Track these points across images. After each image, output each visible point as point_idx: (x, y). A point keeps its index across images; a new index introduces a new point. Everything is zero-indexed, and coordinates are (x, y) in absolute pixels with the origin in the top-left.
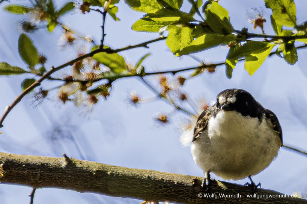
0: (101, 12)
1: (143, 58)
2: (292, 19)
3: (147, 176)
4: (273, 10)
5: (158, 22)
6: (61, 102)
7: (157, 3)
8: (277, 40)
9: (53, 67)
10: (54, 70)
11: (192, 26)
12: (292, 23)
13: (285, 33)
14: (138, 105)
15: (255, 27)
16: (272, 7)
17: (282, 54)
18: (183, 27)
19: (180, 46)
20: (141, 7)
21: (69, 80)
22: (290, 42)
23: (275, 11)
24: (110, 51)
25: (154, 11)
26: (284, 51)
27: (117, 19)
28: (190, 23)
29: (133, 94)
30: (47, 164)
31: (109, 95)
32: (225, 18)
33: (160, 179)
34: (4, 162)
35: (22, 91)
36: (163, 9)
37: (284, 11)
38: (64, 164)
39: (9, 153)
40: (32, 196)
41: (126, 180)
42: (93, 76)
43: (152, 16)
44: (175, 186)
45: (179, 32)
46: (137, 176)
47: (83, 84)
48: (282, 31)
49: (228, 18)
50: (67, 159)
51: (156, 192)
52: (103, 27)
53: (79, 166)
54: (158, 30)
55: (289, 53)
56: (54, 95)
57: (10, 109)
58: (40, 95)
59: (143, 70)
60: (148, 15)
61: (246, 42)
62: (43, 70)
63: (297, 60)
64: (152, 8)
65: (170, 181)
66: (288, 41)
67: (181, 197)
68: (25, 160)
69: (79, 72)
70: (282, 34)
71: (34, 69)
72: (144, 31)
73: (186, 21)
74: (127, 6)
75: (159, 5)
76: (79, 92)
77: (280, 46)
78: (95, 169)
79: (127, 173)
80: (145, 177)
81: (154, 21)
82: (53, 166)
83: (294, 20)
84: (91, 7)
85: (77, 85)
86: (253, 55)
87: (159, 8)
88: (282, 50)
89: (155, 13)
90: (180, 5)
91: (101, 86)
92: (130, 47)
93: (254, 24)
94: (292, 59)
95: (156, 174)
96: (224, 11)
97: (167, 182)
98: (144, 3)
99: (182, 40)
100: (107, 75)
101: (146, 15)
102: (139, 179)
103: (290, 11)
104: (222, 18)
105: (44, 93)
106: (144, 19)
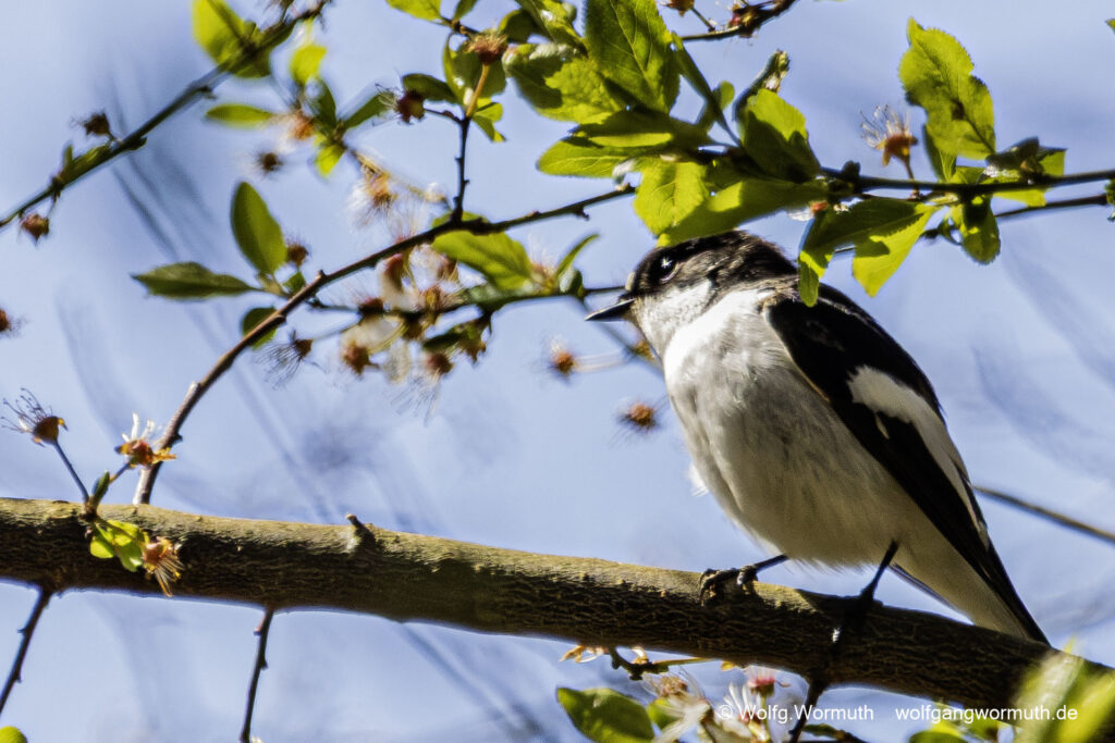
0: (456, 119)
1: (577, 249)
2: (983, 137)
3: (582, 575)
4: (927, 112)
5: (608, 150)
6: (348, 374)
7: (607, 96)
8: (943, 195)
9: (322, 272)
10: (325, 279)
11: (704, 159)
12: (981, 146)
13: (965, 175)
14: (572, 378)
15: (887, 159)
16: (924, 103)
17: (956, 236)
18: (681, 160)
19: (673, 217)
20: (564, 106)
21: (371, 311)
22: (977, 201)
23: (933, 114)
24: (480, 227)
25: (600, 118)
26: (963, 228)
27: (497, 136)
28: (700, 149)
29: (557, 349)
30: (305, 543)
31: (484, 349)
32: (797, 136)
33: (619, 582)
34: (182, 539)
35: (239, 339)
36: (623, 113)
37: (959, 112)
38: (351, 542)
39: (197, 514)
40: (263, 632)
41: (525, 587)
42: (438, 298)
43: (593, 130)
44: (659, 602)
45: (669, 176)
46: (553, 576)
47: (412, 322)
48: (954, 171)
49: (803, 133)
50: (360, 529)
51: (607, 621)
52: (461, 161)
53: (392, 548)
54: (609, 172)
55: (975, 230)
56: (329, 351)
57: (201, 390)
58: (292, 353)
59: (578, 279)
60: (582, 128)
61: (856, 201)
62: (297, 281)
63: (998, 252)
64: (591, 109)
65: (647, 588)
66: (973, 198)
67: (676, 635)
68: (242, 533)
69: (398, 285)
70: (956, 179)
71: (275, 281)
72: (571, 175)
73: (688, 144)
74: (523, 105)
75: (612, 102)
76: (400, 343)
77: (948, 211)
78: (437, 557)
79: (528, 568)
80: (577, 578)
81: (600, 147)
82: (322, 549)
83: (988, 137)
84: (427, 105)
85: (395, 323)
86: (875, 239)
87: (611, 109)
88: (958, 223)
89: (600, 123)
90: (671, 101)
91: (461, 326)
92: (537, 216)
93: (882, 149)
94: (984, 247)
95: (607, 570)
96: (793, 115)
97: (639, 593)
98: (571, 95)
99: (678, 197)
100: (476, 295)
101: (576, 131)
102: (558, 583)
103: (976, 113)
104: (787, 134)
105: (302, 347)
106: (572, 141)
